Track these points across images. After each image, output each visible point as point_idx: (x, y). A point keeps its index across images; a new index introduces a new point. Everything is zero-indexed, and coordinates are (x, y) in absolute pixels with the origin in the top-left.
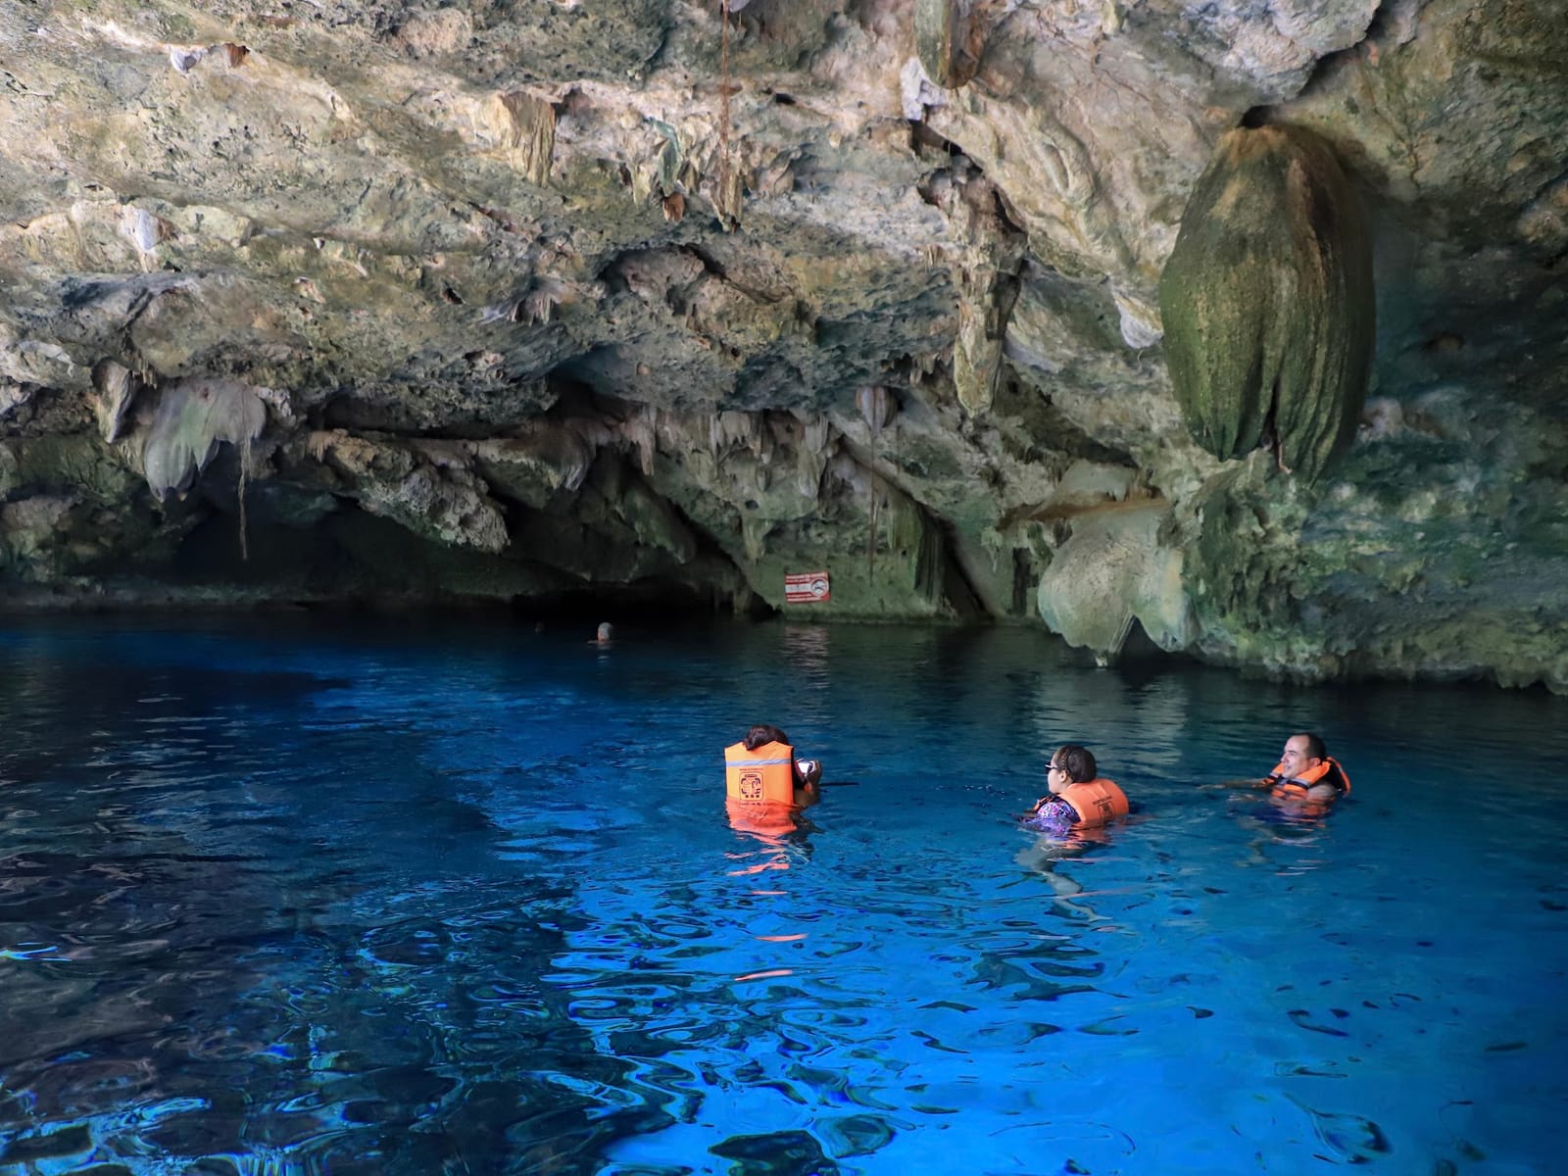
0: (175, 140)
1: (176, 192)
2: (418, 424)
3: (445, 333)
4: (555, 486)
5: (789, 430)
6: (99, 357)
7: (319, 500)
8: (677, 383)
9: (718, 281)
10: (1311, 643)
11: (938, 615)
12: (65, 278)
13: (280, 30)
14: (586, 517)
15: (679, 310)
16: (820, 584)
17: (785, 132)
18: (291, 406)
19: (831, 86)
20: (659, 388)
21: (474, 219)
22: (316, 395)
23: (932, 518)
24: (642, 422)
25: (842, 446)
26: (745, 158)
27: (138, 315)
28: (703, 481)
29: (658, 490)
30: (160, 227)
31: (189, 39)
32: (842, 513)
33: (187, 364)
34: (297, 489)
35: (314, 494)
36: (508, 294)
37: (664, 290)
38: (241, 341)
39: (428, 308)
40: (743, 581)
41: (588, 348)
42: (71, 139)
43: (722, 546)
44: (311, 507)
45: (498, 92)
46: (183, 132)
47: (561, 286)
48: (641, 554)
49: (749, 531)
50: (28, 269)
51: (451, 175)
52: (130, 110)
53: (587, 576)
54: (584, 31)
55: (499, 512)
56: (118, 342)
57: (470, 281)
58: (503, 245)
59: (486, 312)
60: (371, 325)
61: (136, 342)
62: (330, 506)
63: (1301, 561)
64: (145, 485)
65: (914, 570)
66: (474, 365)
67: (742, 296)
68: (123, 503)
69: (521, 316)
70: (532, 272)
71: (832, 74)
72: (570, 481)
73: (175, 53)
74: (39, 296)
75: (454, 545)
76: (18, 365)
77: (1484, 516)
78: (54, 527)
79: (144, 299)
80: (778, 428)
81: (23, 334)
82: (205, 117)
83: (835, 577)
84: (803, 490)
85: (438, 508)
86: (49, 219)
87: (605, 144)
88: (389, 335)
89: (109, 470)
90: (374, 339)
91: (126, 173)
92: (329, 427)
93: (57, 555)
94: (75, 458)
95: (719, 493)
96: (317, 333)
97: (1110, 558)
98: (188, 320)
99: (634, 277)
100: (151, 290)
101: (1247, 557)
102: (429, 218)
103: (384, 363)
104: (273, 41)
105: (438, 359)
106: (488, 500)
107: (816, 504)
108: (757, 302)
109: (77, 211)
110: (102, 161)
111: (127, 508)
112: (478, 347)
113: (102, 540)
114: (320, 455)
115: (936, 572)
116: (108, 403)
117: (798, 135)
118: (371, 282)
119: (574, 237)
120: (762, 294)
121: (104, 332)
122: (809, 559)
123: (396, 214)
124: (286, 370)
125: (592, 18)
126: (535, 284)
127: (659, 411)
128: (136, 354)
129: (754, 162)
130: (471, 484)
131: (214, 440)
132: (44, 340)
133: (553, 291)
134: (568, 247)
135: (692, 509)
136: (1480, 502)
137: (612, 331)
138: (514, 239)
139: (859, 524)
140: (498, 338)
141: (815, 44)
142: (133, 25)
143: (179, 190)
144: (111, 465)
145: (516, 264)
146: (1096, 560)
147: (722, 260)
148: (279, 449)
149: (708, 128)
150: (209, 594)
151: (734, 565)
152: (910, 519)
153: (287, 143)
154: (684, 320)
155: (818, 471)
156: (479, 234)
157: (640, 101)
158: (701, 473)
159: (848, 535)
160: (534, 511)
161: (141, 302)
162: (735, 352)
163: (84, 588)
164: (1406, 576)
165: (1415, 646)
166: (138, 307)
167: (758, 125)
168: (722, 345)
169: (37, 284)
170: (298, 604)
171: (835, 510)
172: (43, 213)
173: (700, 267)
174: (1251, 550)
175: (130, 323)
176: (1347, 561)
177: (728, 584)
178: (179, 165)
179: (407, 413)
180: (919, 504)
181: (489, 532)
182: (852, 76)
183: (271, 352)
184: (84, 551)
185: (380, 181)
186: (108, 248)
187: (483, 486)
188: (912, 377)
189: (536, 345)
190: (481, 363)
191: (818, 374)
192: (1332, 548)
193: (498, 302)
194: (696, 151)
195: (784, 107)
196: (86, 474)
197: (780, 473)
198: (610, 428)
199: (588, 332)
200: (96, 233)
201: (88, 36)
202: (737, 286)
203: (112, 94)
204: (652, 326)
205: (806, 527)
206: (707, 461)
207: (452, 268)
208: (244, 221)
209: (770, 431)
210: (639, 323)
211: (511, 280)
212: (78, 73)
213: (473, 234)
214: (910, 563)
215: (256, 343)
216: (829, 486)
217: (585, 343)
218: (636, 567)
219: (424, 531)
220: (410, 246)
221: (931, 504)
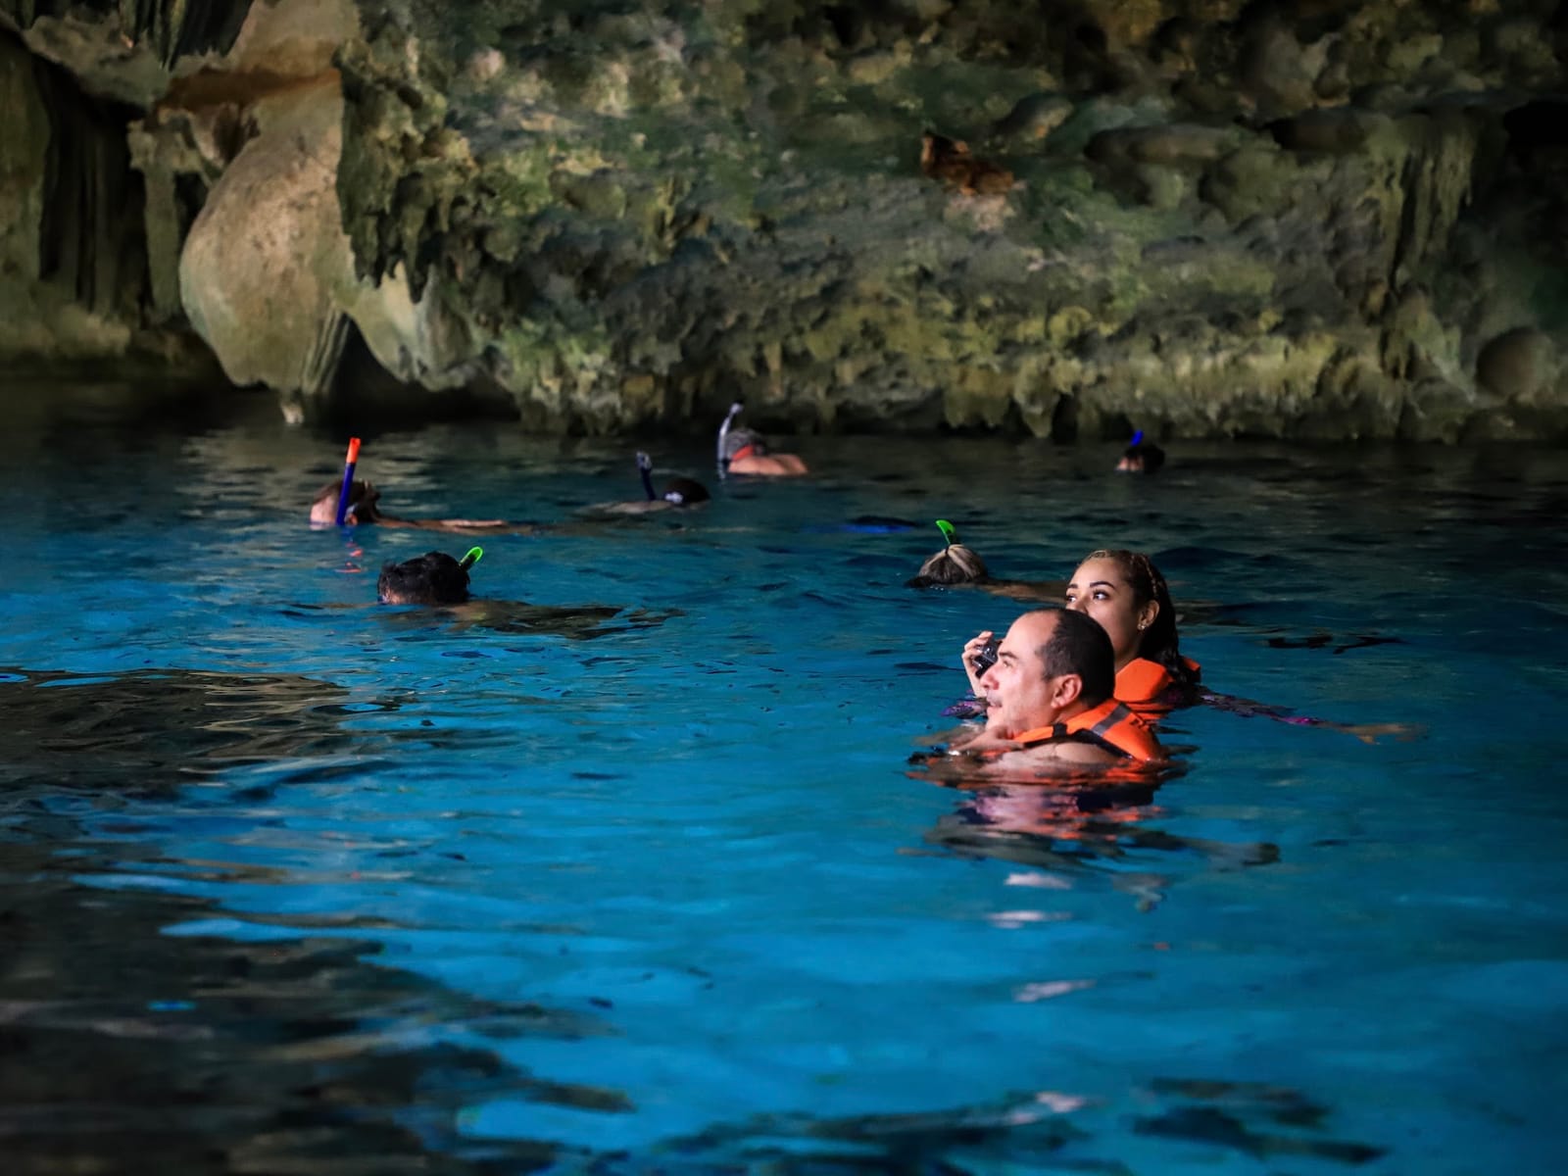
10: (588, 351)
11: (134, 350)
63: (483, 188)
77: (716, 103)
97: (295, 191)
101: (392, 182)
136: (704, 81)
146: (269, 197)
164: (663, 215)
165: (806, 353)
174: (396, 167)
176: (554, 188)
192: (528, 164)
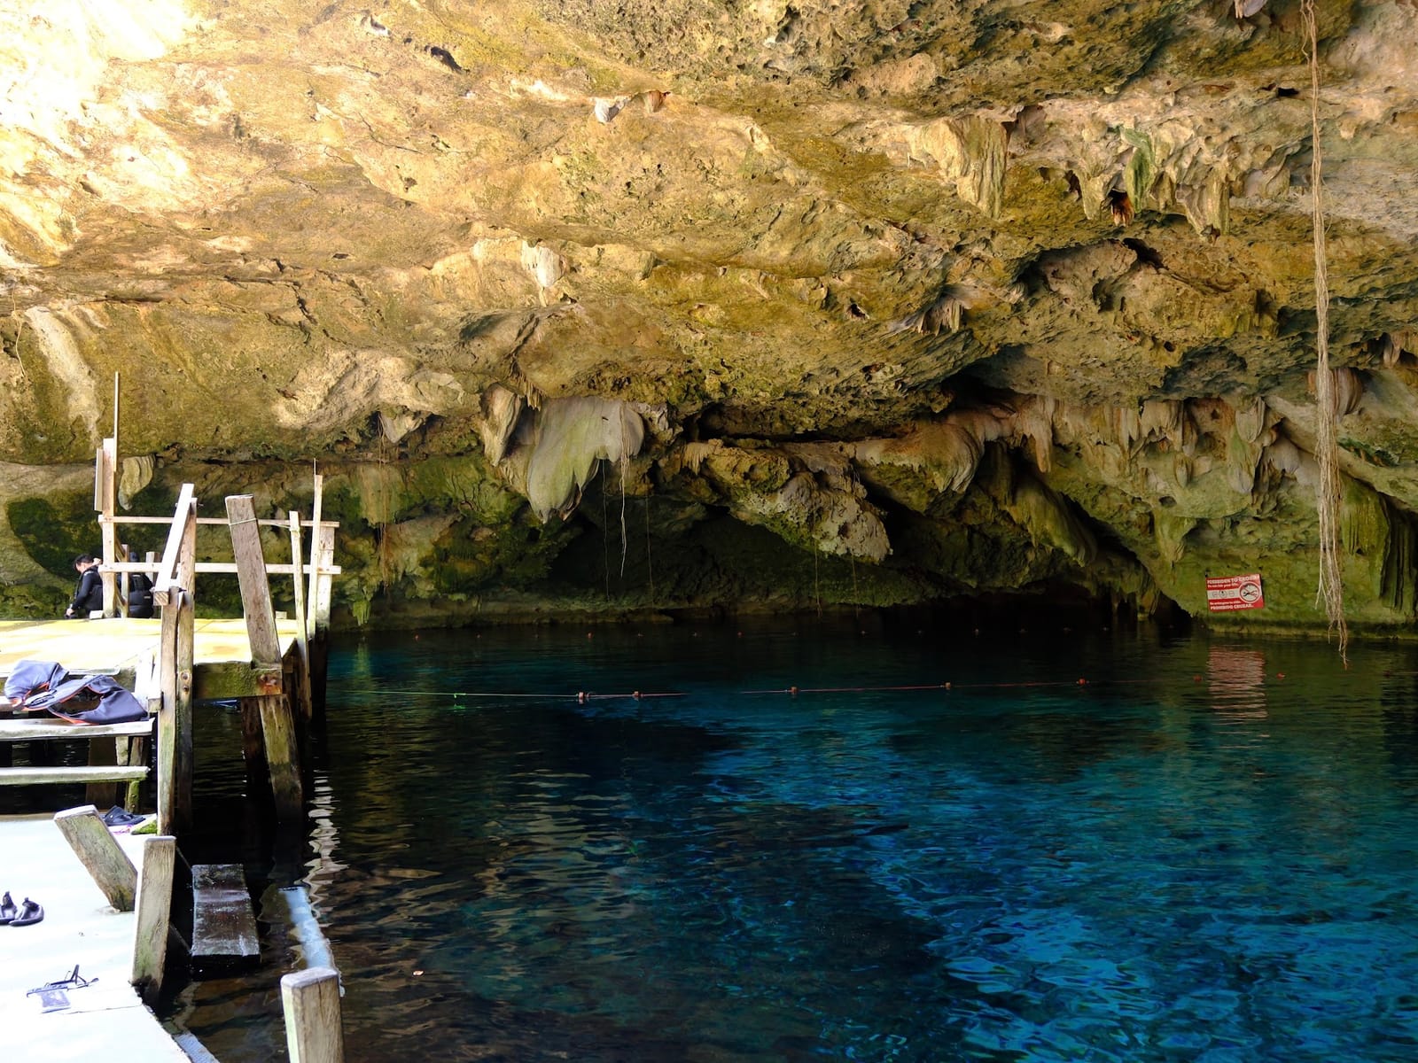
0: (588, 184)
1: (585, 234)
2: (794, 429)
3: (845, 349)
4: (941, 489)
5: (1214, 416)
6: (487, 384)
7: (688, 509)
8: (1092, 379)
9: (1152, 271)
12: (464, 314)
13: (720, 82)
14: (971, 518)
15: (1106, 306)
16: (1250, 589)
17: (1284, 128)
18: (668, 419)
19: (1354, 74)
20: (1069, 384)
21: (887, 234)
22: (692, 408)
23: (1399, 511)
24: (1036, 412)
25: (1282, 431)
26: (1232, 162)
27: (525, 340)
28: (1110, 475)
29: (1053, 486)
30: (561, 262)
31: (615, 91)
32: (1280, 508)
33: (570, 385)
34: (669, 500)
35: (684, 504)
36: (917, 306)
37: (1090, 288)
38: (623, 359)
39: (831, 327)
40: (1148, 581)
41: (996, 351)
42: (488, 191)
43: (1125, 544)
44: (681, 516)
45: (946, 118)
46: (597, 176)
47: (975, 290)
48: (1031, 556)
49: (1163, 530)
50: (430, 308)
51: (873, 197)
52: (544, 158)
53: (973, 583)
54: (1068, 59)
55: (880, 518)
56: (506, 369)
57: (878, 296)
58: (916, 258)
59: (891, 326)
60: (767, 345)
61: (522, 368)
62: (699, 516)
64: (526, 504)
65: (1378, 576)
66: (870, 378)
67: (1185, 287)
68: (503, 522)
69: (928, 326)
70: (945, 281)
71: (1354, 59)
72: (957, 483)
73: (601, 105)
74: (439, 332)
75: (833, 556)
76: (413, 395)
78: (436, 544)
79: (532, 325)
80: (1202, 415)
81: (419, 366)
82: (619, 160)
83: (1269, 581)
84: (1234, 483)
85: (816, 516)
86: (452, 259)
87: (1055, 155)
88: (785, 355)
89: (493, 490)
90: (770, 359)
91: (539, 219)
92: (704, 438)
93: (440, 571)
94: (459, 481)
95: (1127, 489)
96: (707, 353)
98: (572, 342)
99: (1054, 274)
100: (538, 315)
102: (840, 238)
103: (778, 382)
104: (712, 94)
105: (833, 375)
106: (868, 505)
107: (1249, 499)
108: (1204, 293)
109: (479, 251)
110: (516, 210)
111: (507, 527)
112: (878, 360)
113: (479, 556)
114: (696, 468)
115: (1406, 577)
116: (495, 428)
117: (1300, 130)
118: (770, 304)
119: (995, 243)
120: (1208, 283)
121: (494, 359)
122: (1236, 559)
123: (805, 237)
124: (664, 384)
125: (1078, 45)
126: (946, 291)
127: (1057, 402)
128: (522, 378)
129: (1244, 165)
130: (848, 489)
131: (595, 459)
132: (437, 370)
133: (964, 296)
134: (988, 255)
135: (1093, 507)
137: (1025, 332)
138: (930, 251)
139: (1303, 520)
140: (900, 349)
141: (1336, 30)
142: (560, 82)
143: (588, 231)
144: (494, 485)
145: (928, 275)
147: (1157, 247)
148: (655, 463)
149: (1189, 133)
150: (576, 606)
151: (1138, 563)
152: (1372, 514)
153: (700, 178)
154: (1111, 316)
155: (1253, 462)
156: (892, 249)
157: (1108, 112)
158: (1107, 466)
159: (1287, 533)
160: (917, 514)
161: (528, 328)
162: (1169, 347)
163: (460, 602)
166: (525, 335)
167: (1252, 124)
168: (1154, 339)
169: (437, 322)
170: (661, 612)
171: (1273, 504)
172: (447, 254)
173: (1132, 257)
175: (519, 348)
177: (1129, 584)
178: (590, 208)
179: (782, 417)
180: (1382, 495)
181: (870, 542)
182: (1380, 58)
183: (651, 368)
184: (465, 568)
185: (791, 205)
186: (508, 284)
187: (862, 491)
188: (1386, 357)
189: (939, 353)
190: (878, 376)
191: (1267, 363)
193: (905, 316)
194: (1173, 160)
195: (1286, 100)
196: (470, 495)
197: (1204, 465)
198: (998, 420)
199: (998, 335)
200: (496, 270)
201: (516, 96)
202: (1176, 276)
203: (530, 146)
204: (1073, 324)
205: (1234, 523)
206: (1113, 454)
207: (859, 284)
208: (646, 254)
209: (1192, 419)
210: (1058, 322)
211: (921, 291)
212: (501, 130)
213: (884, 250)
214: (1371, 568)
215: (636, 360)
216: (1266, 479)
217: (993, 346)
218: (1027, 569)
219: (801, 541)
220: (818, 267)
221: (1399, 496)
